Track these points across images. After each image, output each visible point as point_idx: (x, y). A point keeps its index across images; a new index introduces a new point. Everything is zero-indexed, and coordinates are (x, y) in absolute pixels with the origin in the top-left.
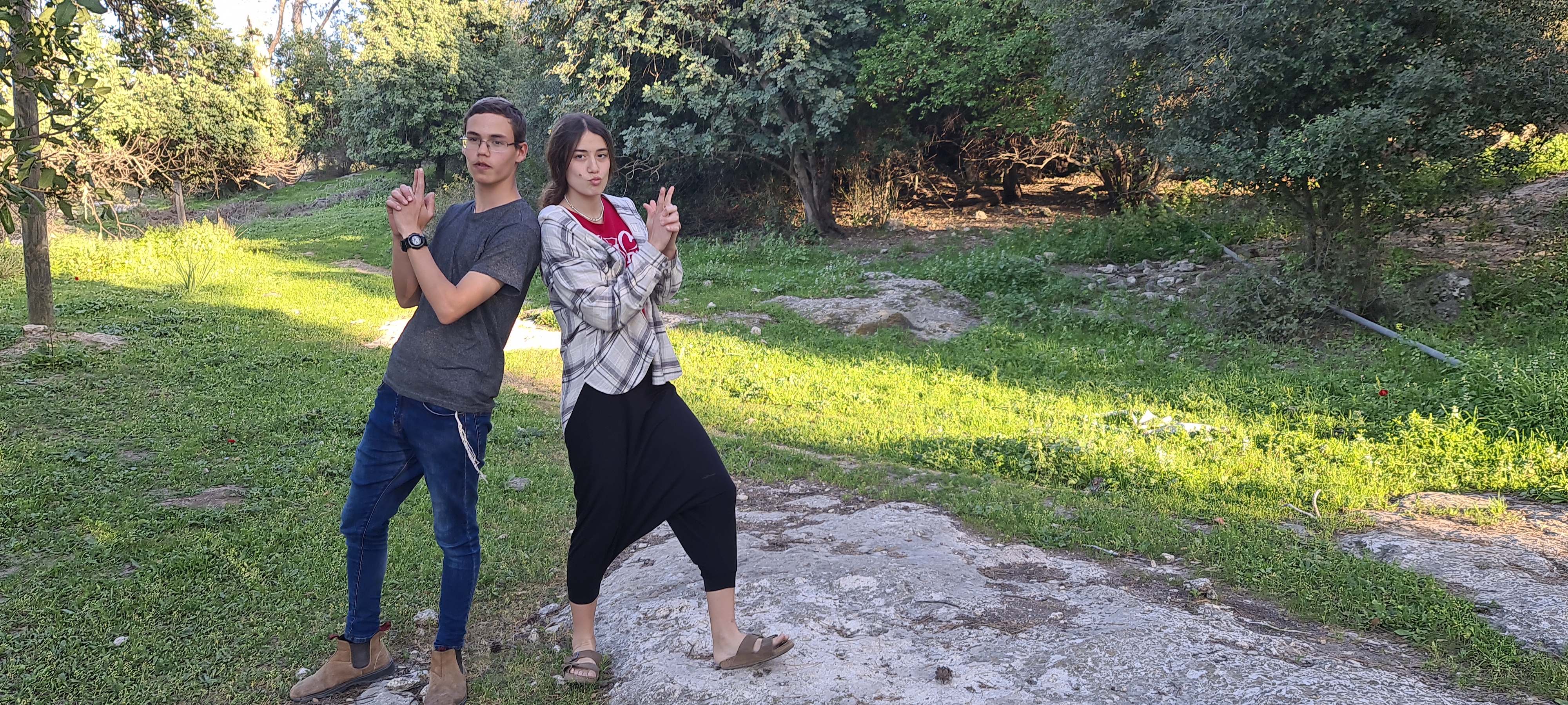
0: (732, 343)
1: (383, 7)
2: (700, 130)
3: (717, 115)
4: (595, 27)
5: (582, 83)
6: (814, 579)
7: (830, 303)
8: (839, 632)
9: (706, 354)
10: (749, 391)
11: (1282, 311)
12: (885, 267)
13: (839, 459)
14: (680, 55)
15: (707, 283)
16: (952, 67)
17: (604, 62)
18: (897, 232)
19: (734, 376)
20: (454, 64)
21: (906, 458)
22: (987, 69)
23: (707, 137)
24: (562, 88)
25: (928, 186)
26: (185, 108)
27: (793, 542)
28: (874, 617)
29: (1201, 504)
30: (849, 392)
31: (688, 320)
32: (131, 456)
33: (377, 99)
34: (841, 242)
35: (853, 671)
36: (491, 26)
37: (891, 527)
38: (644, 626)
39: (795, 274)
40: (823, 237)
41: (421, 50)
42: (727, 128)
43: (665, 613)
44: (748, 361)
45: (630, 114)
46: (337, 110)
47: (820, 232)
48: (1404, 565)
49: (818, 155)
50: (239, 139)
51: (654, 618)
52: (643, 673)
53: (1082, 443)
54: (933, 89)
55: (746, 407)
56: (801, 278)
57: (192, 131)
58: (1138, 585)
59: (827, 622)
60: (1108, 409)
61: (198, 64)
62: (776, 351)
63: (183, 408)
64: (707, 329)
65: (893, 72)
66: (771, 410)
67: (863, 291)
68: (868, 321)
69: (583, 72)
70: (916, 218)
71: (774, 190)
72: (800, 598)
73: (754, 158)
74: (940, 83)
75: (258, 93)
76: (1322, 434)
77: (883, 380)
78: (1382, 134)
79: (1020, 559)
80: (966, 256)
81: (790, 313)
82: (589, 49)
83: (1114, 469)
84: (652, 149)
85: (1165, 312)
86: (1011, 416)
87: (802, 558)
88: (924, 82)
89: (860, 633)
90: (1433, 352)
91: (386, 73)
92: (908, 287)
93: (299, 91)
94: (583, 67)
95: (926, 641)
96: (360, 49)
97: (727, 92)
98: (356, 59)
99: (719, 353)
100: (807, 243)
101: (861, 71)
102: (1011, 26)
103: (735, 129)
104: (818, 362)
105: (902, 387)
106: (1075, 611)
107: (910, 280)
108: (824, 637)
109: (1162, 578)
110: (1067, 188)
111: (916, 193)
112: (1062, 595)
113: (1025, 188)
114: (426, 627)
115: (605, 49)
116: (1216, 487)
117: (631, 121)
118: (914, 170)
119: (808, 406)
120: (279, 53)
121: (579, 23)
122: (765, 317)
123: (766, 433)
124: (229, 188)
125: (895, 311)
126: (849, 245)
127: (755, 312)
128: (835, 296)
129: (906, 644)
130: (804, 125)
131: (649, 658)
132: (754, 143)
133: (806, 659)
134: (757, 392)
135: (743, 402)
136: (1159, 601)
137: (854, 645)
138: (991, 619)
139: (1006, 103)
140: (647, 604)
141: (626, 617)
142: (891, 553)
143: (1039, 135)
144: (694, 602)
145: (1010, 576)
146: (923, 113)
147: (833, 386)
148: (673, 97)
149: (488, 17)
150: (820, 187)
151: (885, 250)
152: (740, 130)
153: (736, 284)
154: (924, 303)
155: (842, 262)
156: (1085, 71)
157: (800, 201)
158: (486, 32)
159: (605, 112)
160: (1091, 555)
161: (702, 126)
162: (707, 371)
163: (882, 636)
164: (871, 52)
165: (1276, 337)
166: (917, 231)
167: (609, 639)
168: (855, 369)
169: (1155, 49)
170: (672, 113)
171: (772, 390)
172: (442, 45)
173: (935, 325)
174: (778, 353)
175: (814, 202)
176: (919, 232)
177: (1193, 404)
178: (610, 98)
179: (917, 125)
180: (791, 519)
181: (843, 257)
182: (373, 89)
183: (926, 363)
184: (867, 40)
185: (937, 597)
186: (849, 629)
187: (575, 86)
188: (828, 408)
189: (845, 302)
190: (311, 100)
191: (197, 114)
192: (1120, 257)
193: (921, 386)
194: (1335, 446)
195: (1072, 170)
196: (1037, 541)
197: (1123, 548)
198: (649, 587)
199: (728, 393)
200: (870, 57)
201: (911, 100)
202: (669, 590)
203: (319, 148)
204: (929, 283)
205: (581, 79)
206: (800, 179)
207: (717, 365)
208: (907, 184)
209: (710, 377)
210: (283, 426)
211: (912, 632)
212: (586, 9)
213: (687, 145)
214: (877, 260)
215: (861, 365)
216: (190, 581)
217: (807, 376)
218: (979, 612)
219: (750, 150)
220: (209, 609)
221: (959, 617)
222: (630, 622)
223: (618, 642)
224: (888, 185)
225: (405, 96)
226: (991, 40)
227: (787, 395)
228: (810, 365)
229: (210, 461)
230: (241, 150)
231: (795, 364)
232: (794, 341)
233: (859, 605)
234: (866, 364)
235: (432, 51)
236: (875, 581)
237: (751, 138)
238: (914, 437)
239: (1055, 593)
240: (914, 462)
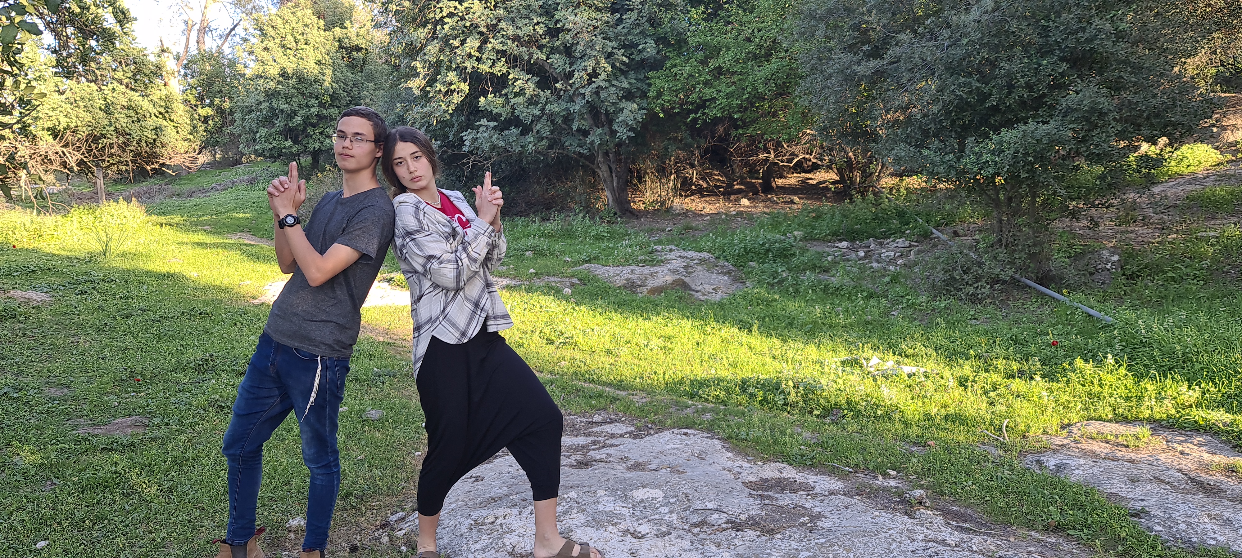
0: (548, 301)
1: (271, 32)
2: (523, 133)
3: (538, 121)
4: (441, 50)
5: (431, 95)
6: (613, 491)
7: (626, 270)
8: (632, 534)
9: (527, 310)
10: (562, 339)
11: (978, 279)
12: (669, 242)
13: (633, 395)
14: (509, 74)
15: (528, 253)
16: (723, 87)
17: (448, 79)
18: (679, 214)
19: (550, 327)
20: (328, 79)
21: (686, 394)
22: (749, 89)
23: (530, 138)
24: (415, 98)
25: (703, 179)
26: (107, 110)
27: (596, 461)
28: (660, 522)
29: (917, 431)
30: (641, 341)
31: (513, 282)
32: (54, 392)
33: (265, 105)
34: (635, 222)
36: (358, 49)
37: (674, 449)
38: (475, 530)
39: (599, 247)
40: (621, 218)
41: (301, 67)
42: (546, 132)
43: (492, 520)
44: (561, 316)
45: (469, 120)
46: (232, 112)
47: (619, 214)
48: (1073, 479)
49: (617, 154)
50: (151, 135)
51: (483, 524)
53: (824, 382)
54: (708, 103)
55: (559, 353)
56: (604, 250)
57: (112, 128)
58: (868, 495)
59: (623, 527)
60: (844, 355)
61: (119, 75)
62: (583, 308)
63: (98, 353)
64: (529, 290)
65: (677, 90)
66: (578, 355)
67: (653, 261)
68: (656, 285)
69: (431, 86)
70: (693, 204)
71: (582, 180)
72: (601, 507)
73: (567, 156)
74: (713, 99)
75: (168, 99)
76: (1010, 376)
77: (668, 331)
78: (1051, 143)
79: (776, 475)
80: (732, 235)
81: (594, 278)
82: (436, 69)
83: (849, 403)
84: (486, 147)
85: (887, 279)
86: (769, 360)
87: (603, 474)
88: (700, 98)
89: (649, 535)
90: (1092, 312)
91: (272, 84)
92: (687, 258)
93: (201, 98)
94: (431, 82)
95: (702, 542)
96: (252, 65)
97: (546, 104)
98: (249, 73)
99: (538, 309)
100: (608, 222)
101: (652, 88)
102: (768, 56)
103: (552, 132)
104: (616, 317)
105: (683, 337)
106: (819, 516)
107: (690, 252)
108: (620, 539)
109: (887, 489)
110: (811, 182)
111: (694, 184)
112: (809, 504)
113: (779, 182)
114: (296, 532)
115: (449, 68)
116: (928, 417)
117: (469, 125)
118: (692, 166)
119: (608, 352)
120: (186, 67)
121: (429, 47)
122: (575, 281)
123: (575, 373)
124: (141, 174)
125: (678, 277)
126: (641, 224)
127: (567, 277)
128: (630, 265)
129: (686, 544)
130: (606, 129)
131: (478, 557)
132: (567, 144)
134: (567, 340)
135: (557, 348)
136: (885, 508)
137: (644, 544)
138: (753, 523)
139: (764, 115)
140: (477, 512)
141: (460, 523)
142: (674, 470)
143: (790, 141)
144: (515, 511)
145: (768, 488)
146: (699, 122)
147: (628, 336)
148: (503, 106)
149: (356, 41)
150: (619, 178)
151: (670, 229)
152: (556, 133)
153: (552, 255)
154: (700, 271)
155: (636, 238)
156: (826, 91)
157: (603, 190)
158: (354, 53)
159: (448, 118)
160: (831, 471)
161: (526, 130)
162: (528, 323)
163: (666, 538)
164: (659, 74)
165: (974, 299)
166: (695, 213)
167: (446, 541)
168: (646, 322)
169: (879, 75)
170: (502, 119)
171: (580, 339)
172: (319, 63)
173: (709, 288)
174: (585, 309)
175: (614, 190)
176: (697, 215)
177: (910, 351)
178: (453, 106)
179: (695, 131)
180: (594, 443)
181: (636, 234)
182: (261, 97)
183: (702, 318)
184: (656, 65)
185: (710, 505)
186: (640, 532)
187: (425, 97)
188: (625, 353)
189: (638, 270)
190: (211, 105)
191: (117, 115)
192: (852, 236)
193: (697, 336)
194: (1018, 385)
195: (815, 168)
196: (789, 460)
197: (857, 465)
198: (479, 499)
199: (545, 341)
200: (659, 78)
201: (690, 112)
202: (496, 501)
203: (217, 143)
204: (704, 255)
205: (429, 92)
206: (603, 172)
207: (536, 319)
208: (686, 177)
209: (530, 328)
210: (181, 367)
211: (690, 534)
212: (434, 37)
213: (513, 144)
214: (663, 237)
215: (650, 319)
216: (100, 495)
217: (608, 328)
218: (743, 517)
219: (564, 149)
220: (116, 518)
221: (728, 522)
222: (463, 528)
223: (453, 544)
224: (672, 177)
225: (288, 103)
226: (753, 66)
227: (592, 343)
228: (610, 319)
229: (119, 396)
230: (152, 144)
231: (600, 318)
232: (597, 300)
233: (648, 512)
234: (654, 318)
235: (310, 67)
236: (661, 493)
237: (565, 139)
238: (692, 377)
239: (803, 502)
240: (692, 396)
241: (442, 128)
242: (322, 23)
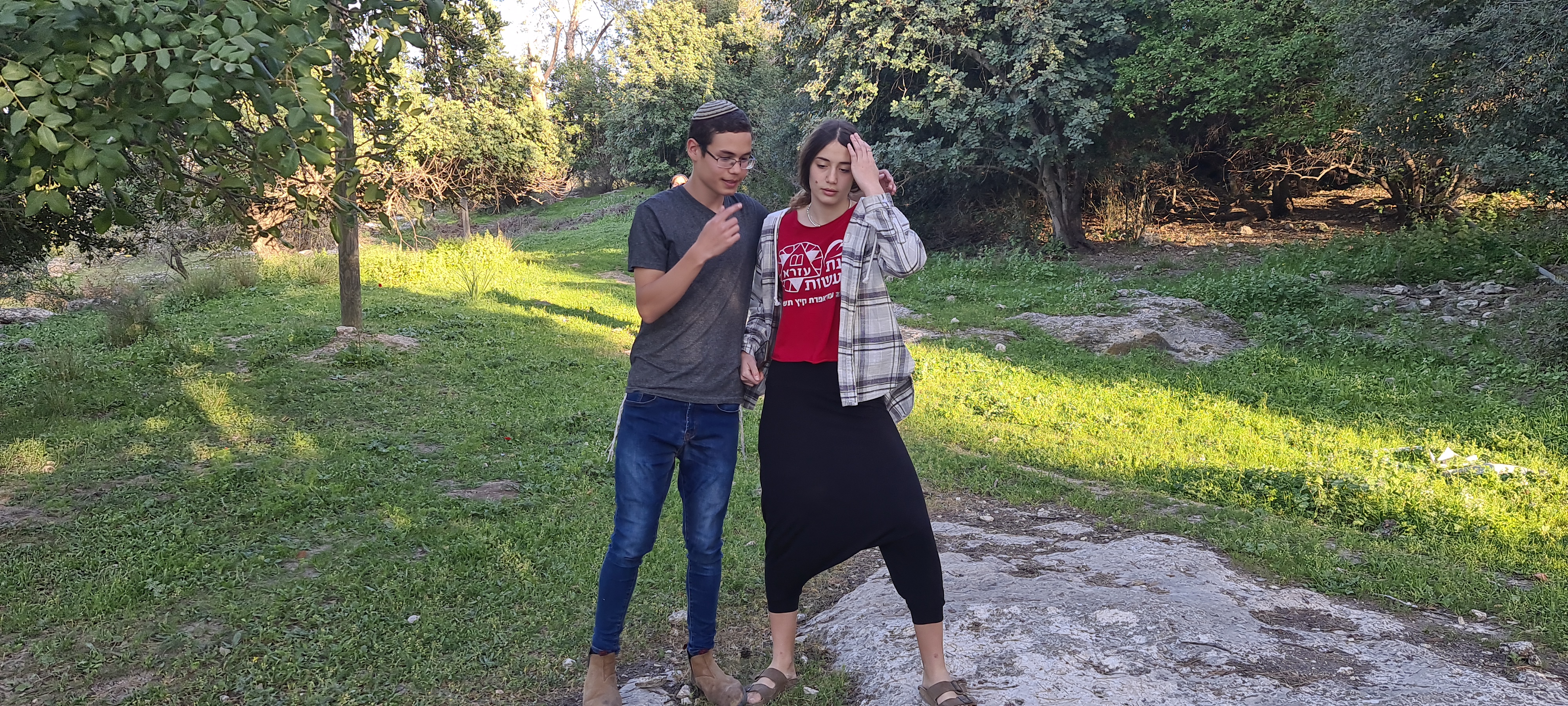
0: (976, 359)
1: (646, 31)
2: (945, 145)
3: (964, 128)
4: (846, 44)
5: (831, 100)
6: (1069, 610)
7: (1080, 321)
8: (1097, 668)
9: (949, 370)
10: (994, 409)
12: (1140, 284)
13: (1090, 485)
14: (930, 69)
15: (951, 298)
16: (1220, 74)
17: (853, 79)
18: (1152, 248)
19: (978, 393)
20: (710, 86)
21: (1165, 487)
22: (1258, 75)
23: (954, 151)
24: (812, 105)
25: (1187, 199)
26: (473, 131)
27: (1044, 569)
28: (1133, 655)
29: (1519, 557)
30: (1101, 414)
31: (931, 335)
32: (424, 449)
33: (638, 120)
34: (1091, 258)
36: (744, 47)
37: (1151, 560)
38: (891, 644)
39: (1043, 291)
40: (1072, 252)
41: (679, 73)
42: (975, 142)
44: (992, 379)
45: (877, 130)
46: (602, 129)
47: (1068, 247)
49: (1069, 168)
50: (518, 158)
51: (900, 636)
52: (891, 692)
53: (1371, 481)
54: (1198, 97)
55: (990, 426)
56: (1049, 294)
57: (479, 151)
58: (1442, 644)
59: (1083, 657)
60: (1398, 444)
61: (486, 90)
62: (1022, 369)
63: (467, 406)
64: (950, 345)
65: (1152, 81)
66: (1017, 431)
67: (1116, 310)
68: (1120, 340)
69: (832, 89)
70: (1173, 233)
71: (1020, 204)
72: (1053, 629)
73: (1001, 172)
74: (1206, 91)
75: (536, 115)
77: (1138, 403)
79: (1299, 604)
80: (1229, 275)
81: (1037, 331)
82: (839, 67)
83: (1409, 511)
84: (899, 164)
85: (1466, 339)
86: (1284, 447)
87: (1055, 586)
88: (1187, 90)
89: (1119, 671)
91: (647, 95)
92: (1165, 305)
93: (569, 114)
94: (833, 84)
95: (1194, 686)
96: (624, 72)
97: (976, 106)
98: (621, 82)
99: (962, 369)
100: (1054, 258)
101: (1119, 80)
102: (1288, 28)
103: (982, 143)
104: (1065, 382)
105: (1159, 411)
106: (1368, 667)
107: (1168, 298)
108: (1080, 672)
109: (1473, 638)
110: (1346, 202)
111: (1174, 207)
112: (1351, 648)
113: (1299, 202)
114: (679, 627)
115: (855, 66)
116: (1535, 537)
117: (877, 136)
118: (1171, 182)
119: (1056, 427)
120: (553, 78)
121: (831, 41)
122: (1011, 334)
123: (1011, 453)
124: (508, 203)
125: (1151, 331)
126: (1099, 261)
127: (999, 329)
128: (1084, 314)
129: (1171, 687)
130: (1055, 137)
131: (896, 678)
132: (1001, 157)
133: (1061, 694)
134: (1001, 410)
135: (987, 419)
136: (1470, 663)
137: (1114, 683)
138: (1267, 668)
139: (1280, 110)
140: (893, 621)
142: (1152, 588)
143: (1317, 145)
145: (1290, 622)
146: (1185, 122)
147: (1082, 408)
148: (921, 111)
149: (742, 38)
150: (1069, 200)
151: (1139, 266)
152: (987, 144)
153: (980, 300)
154: (1183, 323)
155: (1092, 278)
156: (1378, 74)
157: (1047, 216)
158: (740, 53)
160: (1385, 607)
161: (949, 140)
162: (950, 387)
163: (1143, 676)
164: (1129, 60)
166: (1174, 246)
167: (855, 654)
168: (1107, 390)
170: (919, 127)
171: (1018, 410)
172: (699, 66)
173: (1196, 347)
174: (1024, 371)
175: (1063, 216)
176: (1177, 248)
177: (1503, 443)
178: (858, 114)
179: (1177, 134)
180: (1040, 544)
181: (1093, 274)
182: (635, 111)
183: (1185, 387)
184: (1126, 48)
185: (1204, 639)
186: (1107, 666)
187: (825, 104)
188: (1078, 430)
189: (1095, 320)
190: (580, 121)
191: (484, 136)
192: (1411, 277)
193: (1179, 410)
195: (1354, 181)
196: (1317, 585)
197: (1424, 600)
199: (972, 411)
200: (1129, 66)
203: (585, 167)
204: (1189, 302)
205: (830, 96)
206: (1048, 192)
207: (960, 382)
208: (1163, 198)
209: (953, 394)
210: (551, 426)
211: (1176, 674)
212: (838, 27)
213: (933, 159)
214: (1130, 277)
215: (1112, 386)
216: (472, 568)
217: (1055, 396)
218: (1254, 658)
219: (997, 164)
220: (488, 595)
221: (1231, 663)
222: (877, 639)
223: (865, 658)
224: (1144, 198)
225: (664, 117)
226: (1264, 44)
227: (1035, 415)
228: (1058, 384)
229: (488, 457)
230: (520, 169)
231: (1044, 383)
232: (1041, 359)
233: (1117, 641)
234: (1119, 386)
235: (690, 72)
236: (1135, 617)
237: (999, 151)
238: (1173, 465)
239: (1342, 645)
240: (1174, 491)
242: (703, 17)
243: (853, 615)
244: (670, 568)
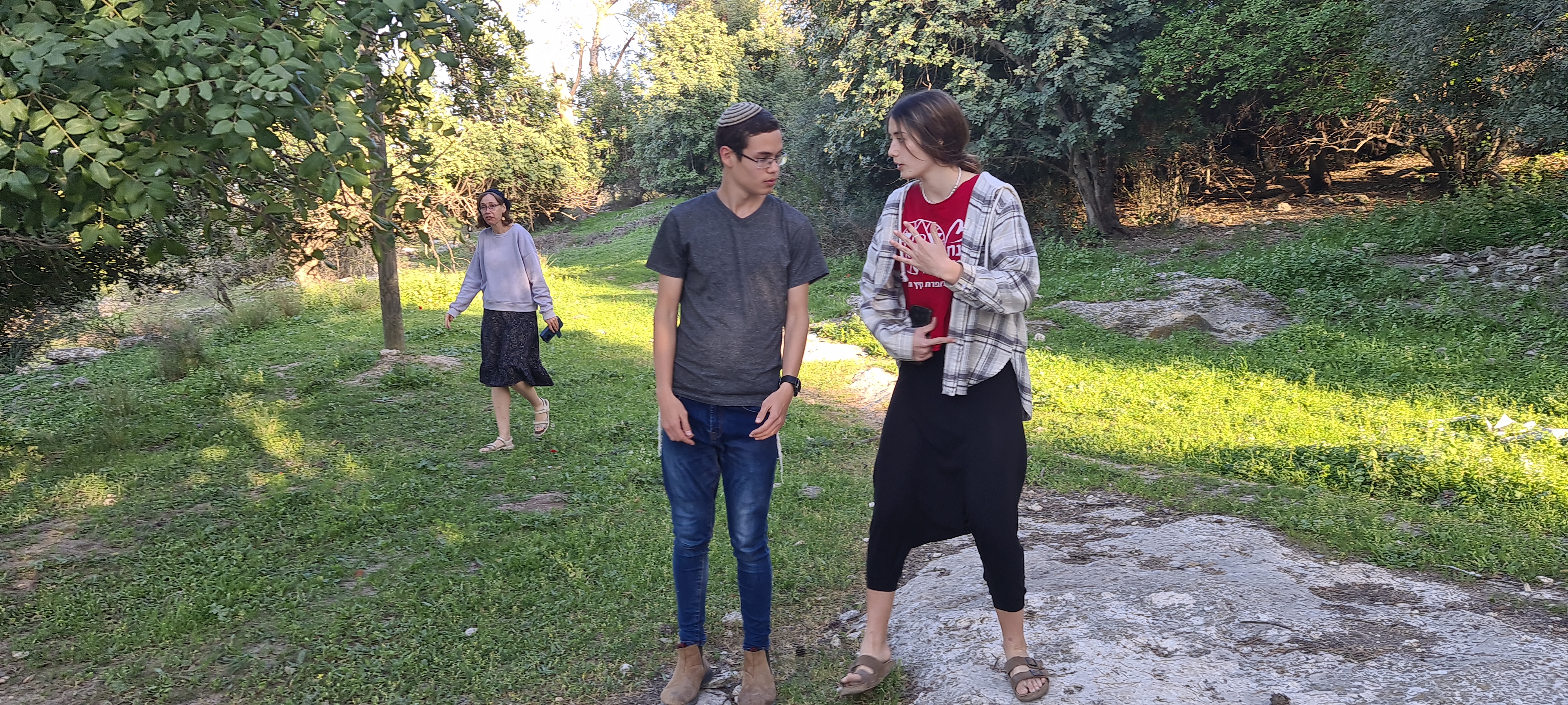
1: (669, 43)
3: (992, 120)
4: (868, 42)
5: (857, 100)
6: (1124, 594)
7: (1119, 306)
8: (1155, 651)
12: (1177, 266)
13: (1139, 469)
14: (953, 63)
16: (1249, 50)
17: (877, 77)
18: (1189, 229)
20: (734, 93)
21: (1215, 468)
22: (1287, 48)
23: (982, 143)
24: (837, 106)
25: (1222, 179)
26: (504, 151)
27: (1096, 555)
28: (1191, 636)
30: (1145, 399)
32: (472, 465)
33: (665, 131)
34: (1127, 243)
35: (1174, 693)
36: (767, 53)
37: (1204, 541)
38: (945, 636)
39: (1079, 278)
40: (1107, 238)
41: (703, 82)
42: (1003, 133)
43: (966, 624)
46: (630, 143)
47: (1103, 233)
49: (1100, 154)
50: (549, 175)
51: (955, 628)
52: (948, 683)
53: (1426, 452)
56: (1086, 281)
57: (510, 171)
58: (1510, 612)
59: (1141, 640)
60: (1453, 413)
61: (514, 109)
62: (1062, 358)
65: (1180, 62)
66: (1060, 419)
67: (1155, 293)
68: (1161, 324)
69: (856, 89)
70: (1209, 214)
71: (1052, 193)
72: (1108, 614)
73: (1031, 162)
74: (1235, 68)
75: (564, 132)
77: (1182, 385)
79: (1360, 579)
80: (1269, 253)
81: (1075, 319)
82: (863, 66)
83: (1468, 480)
85: (1517, 304)
86: (1334, 422)
87: (1109, 571)
88: (1216, 68)
89: (1178, 653)
91: (673, 106)
92: (1205, 287)
93: (596, 129)
94: (857, 84)
95: (1256, 665)
97: (1002, 97)
98: (646, 95)
100: (1090, 245)
101: (1146, 63)
103: (1010, 133)
104: (1107, 368)
105: (1204, 393)
106: (1433, 639)
107: (1207, 279)
108: (1139, 656)
109: (1540, 604)
110: (1386, 172)
111: (1208, 187)
112: (1416, 620)
113: (1337, 175)
114: (733, 629)
115: (878, 65)
118: (1205, 163)
119: (1100, 414)
120: (580, 95)
121: (853, 41)
122: (1049, 323)
123: (1057, 441)
124: (542, 220)
125: (1192, 313)
126: (1135, 245)
127: (1037, 319)
128: (1123, 299)
129: (1232, 667)
130: (1084, 123)
131: (953, 669)
132: (1030, 147)
133: (1120, 678)
134: (1044, 400)
136: (1539, 630)
137: (1173, 665)
138: (1331, 644)
139: (1313, 83)
140: (947, 614)
141: (926, 626)
142: (1206, 568)
143: (1353, 116)
145: (1351, 597)
146: (1215, 101)
147: (1126, 393)
149: (764, 44)
150: (1102, 186)
151: (1176, 249)
152: (1015, 134)
154: (1224, 304)
155: (1129, 263)
156: (1410, 40)
157: (1080, 204)
158: (763, 59)
159: (879, 126)
160: (1448, 577)
163: (1204, 657)
164: (1155, 42)
166: (1211, 227)
167: (910, 648)
168: (1150, 374)
171: (1062, 399)
172: (723, 75)
173: (1239, 327)
174: (1065, 359)
175: (1096, 203)
176: (1214, 228)
177: (1561, 407)
179: (1207, 113)
180: (1091, 531)
181: (1130, 259)
182: (661, 122)
183: (1230, 367)
184: (1151, 30)
185: (1264, 617)
186: (1165, 649)
187: (850, 103)
188: (1123, 416)
189: (1134, 305)
190: (608, 137)
191: (514, 156)
192: (1457, 244)
193: (1225, 390)
195: (1393, 151)
196: (1379, 559)
197: (1488, 568)
198: (948, 597)
200: (1155, 47)
201: (1201, 88)
202: (969, 601)
203: (615, 180)
204: (1229, 282)
205: (855, 96)
206: (1079, 179)
208: (1198, 179)
210: (595, 437)
211: (1238, 654)
212: (859, 27)
214: (1168, 260)
215: (1156, 370)
216: (525, 579)
217: (1098, 383)
218: (1316, 635)
219: (1026, 154)
220: (543, 605)
221: (1292, 641)
222: (931, 632)
223: (920, 652)
224: (1177, 180)
225: (690, 126)
226: (1293, 16)
227: (1077, 403)
228: (1100, 371)
229: (536, 470)
230: (551, 186)
231: (1084, 371)
232: (1081, 346)
233: (1175, 623)
234: (1162, 369)
235: (715, 82)
236: (1191, 598)
237: (1028, 141)
238: (1221, 445)
239: (1406, 618)
240: (1224, 472)
241: (871, 140)
242: (724, 25)
243: (906, 609)
244: (721, 571)
